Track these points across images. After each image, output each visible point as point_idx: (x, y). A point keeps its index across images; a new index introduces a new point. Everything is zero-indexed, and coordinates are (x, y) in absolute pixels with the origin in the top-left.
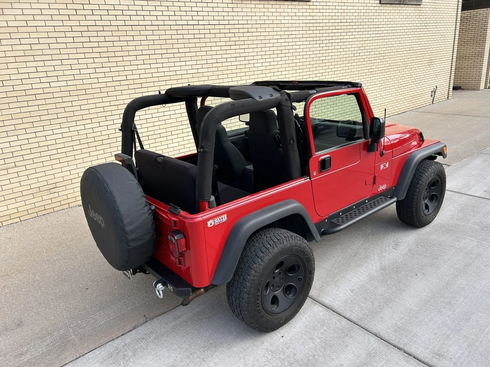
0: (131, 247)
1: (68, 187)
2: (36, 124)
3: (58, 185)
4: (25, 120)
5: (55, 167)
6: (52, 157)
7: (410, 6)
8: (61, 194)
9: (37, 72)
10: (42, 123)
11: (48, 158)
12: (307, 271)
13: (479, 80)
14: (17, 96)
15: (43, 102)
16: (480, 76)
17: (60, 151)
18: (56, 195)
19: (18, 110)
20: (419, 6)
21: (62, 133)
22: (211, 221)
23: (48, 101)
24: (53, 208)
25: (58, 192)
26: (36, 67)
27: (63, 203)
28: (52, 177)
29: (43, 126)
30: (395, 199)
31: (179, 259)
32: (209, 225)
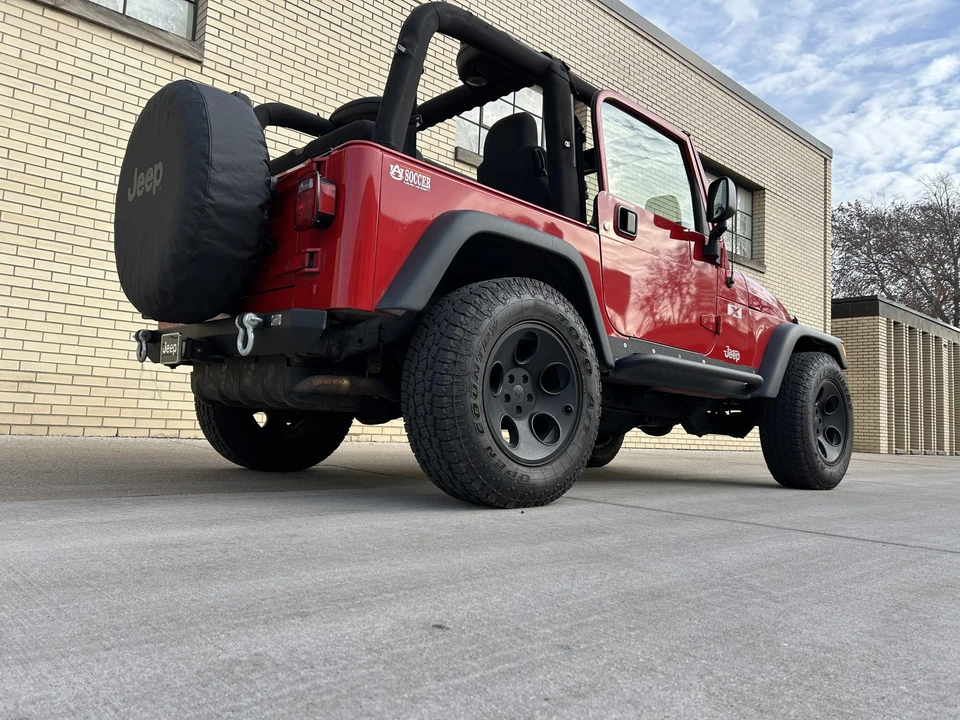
0: (210, 201)
1: (60, 389)
2: (41, 244)
3: (41, 378)
4: (23, 231)
5: (48, 338)
6: (50, 317)
7: (745, 269)
8: (40, 399)
9: (81, 156)
10: (54, 247)
11: (41, 316)
12: (585, 396)
13: (877, 435)
14: (25, 184)
15: (73, 210)
16: (877, 427)
17: (70, 309)
18: (29, 398)
19: (18, 209)
20: (761, 275)
21: (88, 277)
22: (397, 166)
23: (82, 212)
24: (11, 425)
25: (35, 393)
26: (82, 148)
27: (37, 420)
28: (35, 357)
29: (55, 252)
30: (760, 377)
31: (312, 254)
32: (392, 173)
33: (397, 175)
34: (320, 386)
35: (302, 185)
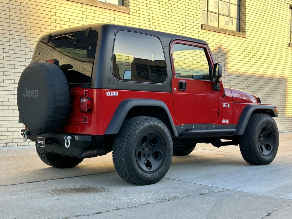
0: (56, 106)
22: (108, 92)
30: (235, 130)
31: (85, 118)
32: (107, 94)
33: (108, 94)
34: (89, 154)
35: (82, 100)
